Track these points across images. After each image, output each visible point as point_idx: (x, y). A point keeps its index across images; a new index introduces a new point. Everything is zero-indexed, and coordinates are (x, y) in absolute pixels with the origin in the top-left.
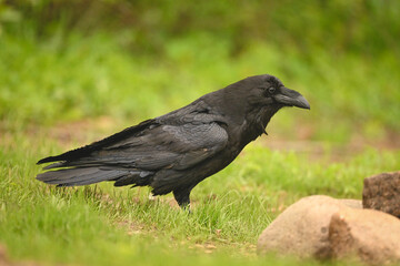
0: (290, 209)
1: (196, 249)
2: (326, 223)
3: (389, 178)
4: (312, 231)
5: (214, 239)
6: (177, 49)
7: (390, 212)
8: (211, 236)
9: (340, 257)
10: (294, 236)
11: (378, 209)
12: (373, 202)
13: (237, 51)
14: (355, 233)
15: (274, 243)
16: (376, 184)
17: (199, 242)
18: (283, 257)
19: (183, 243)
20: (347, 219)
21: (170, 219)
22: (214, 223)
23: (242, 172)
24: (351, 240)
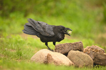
0: (38, 52)
1: (17, 61)
2: (46, 55)
3: (61, 45)
4: (43, 57)
5: (20, 59)
6: (12, 15)
7: (61, 53)
8: (20, 58)
9: (50, 63)
10: (39, 58)
11: (58, 52)
12: (57, 50)
13: (26, 16)
14: (53, 57)
15: (34, 60)
16: (58, 46)
17: (17, 59)
18: (36, 63)
19: (13, 60)
20: (51, 55)
21: (10, 54)
22: (20, 55)
23: (27, 43)
24: (52, 59)
